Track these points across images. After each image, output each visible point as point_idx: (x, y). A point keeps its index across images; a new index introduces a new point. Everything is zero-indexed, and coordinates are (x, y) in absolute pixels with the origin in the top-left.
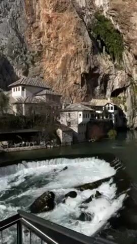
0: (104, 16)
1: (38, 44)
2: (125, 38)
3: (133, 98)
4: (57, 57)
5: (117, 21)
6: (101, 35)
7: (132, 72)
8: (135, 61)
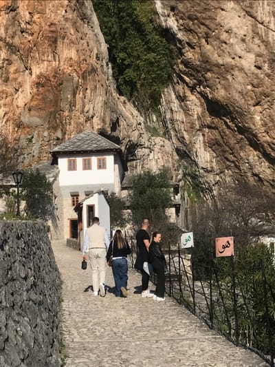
2: (189, 55)
4: (17, 71)
5: (173, 9)
8: (208, 119)
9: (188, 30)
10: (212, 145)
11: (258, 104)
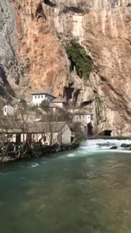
0: (79, 44)
1: (26, 58)
2: (95, 63)
3: (97, 110)
4: (42, 71)
5: (90, 50)
6: (73, 57)
7: (97, 89)
8: (101, 82)
9: (94, 56)
10: (103, 89)
11: (112, 77)
